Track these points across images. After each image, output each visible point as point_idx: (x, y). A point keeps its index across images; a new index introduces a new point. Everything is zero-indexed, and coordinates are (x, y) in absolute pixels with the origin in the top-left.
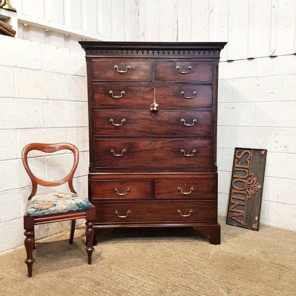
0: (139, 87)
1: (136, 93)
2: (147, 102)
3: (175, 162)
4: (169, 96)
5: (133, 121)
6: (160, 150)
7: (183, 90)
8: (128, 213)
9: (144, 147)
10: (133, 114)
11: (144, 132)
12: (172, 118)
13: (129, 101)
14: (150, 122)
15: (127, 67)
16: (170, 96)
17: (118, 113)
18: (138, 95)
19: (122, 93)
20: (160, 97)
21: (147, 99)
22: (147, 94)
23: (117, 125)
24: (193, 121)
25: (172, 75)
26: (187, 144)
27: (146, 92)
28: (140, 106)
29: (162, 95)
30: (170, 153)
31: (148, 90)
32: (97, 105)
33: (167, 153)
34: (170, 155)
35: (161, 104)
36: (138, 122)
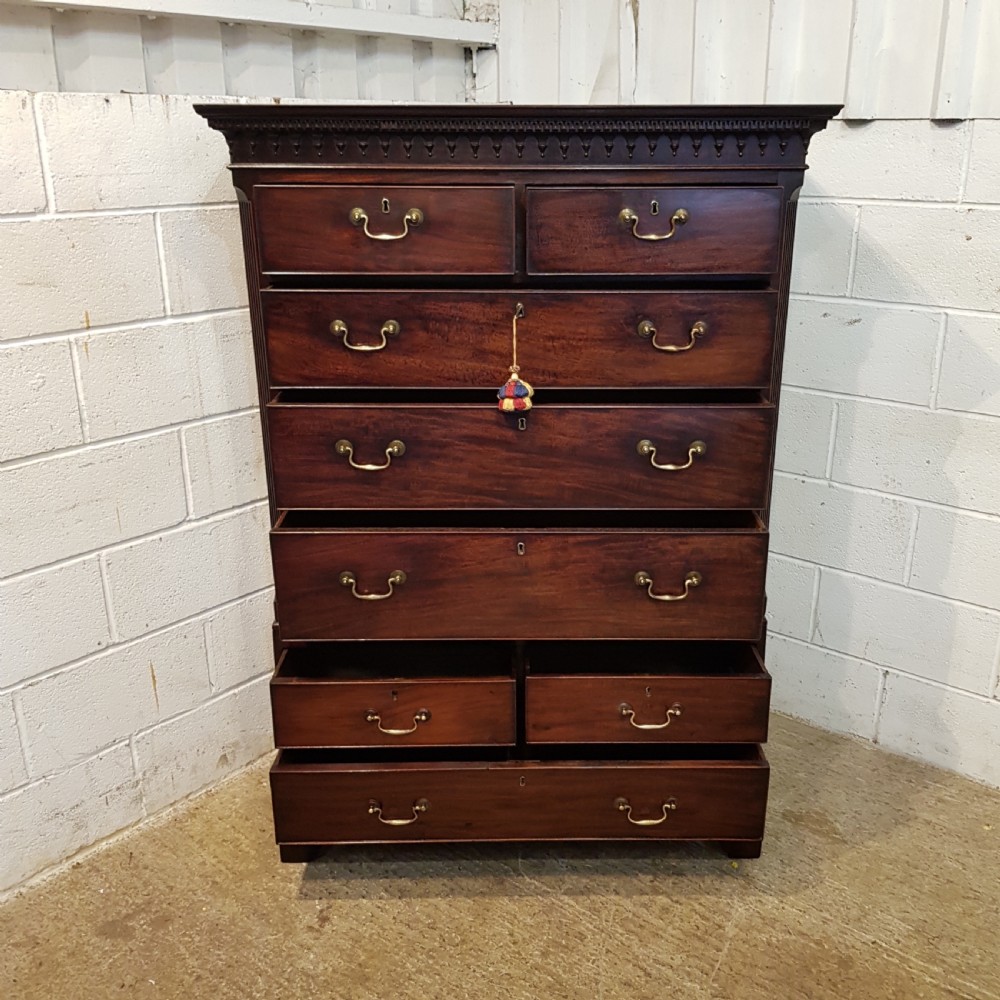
0: (461, 304)
1: (446, 328)
2: (492, 367)
3: (611, 619)
4: (588, 343)
5: (437, 451)
6: (551, 575)
7: (646, 317)
8: (417, 811)
9: (481, 563)
10: (434, 422)
11: (480, 492)
12: (601, 436)
13: (418, 361)
14: (505, 454)
15: (408, 217)
16: (593, 340)
17: (369, 417)
18: (457, 338)
19: (385, 332)
20: (550, 344)
21: (493, 353)
22: (493, 331)
23: (370, 467)
24: (691, 450)
25: (602, 246)
26: (664, 553)
27: (488, 324)
28: (466, 381)
29: (559, 339)
30: (588, 587)
31: (500, 316)
32: (281, 378)
33: (577, 587)
34: (589, 594)
35: (555, 375)
36: (460, 454)
